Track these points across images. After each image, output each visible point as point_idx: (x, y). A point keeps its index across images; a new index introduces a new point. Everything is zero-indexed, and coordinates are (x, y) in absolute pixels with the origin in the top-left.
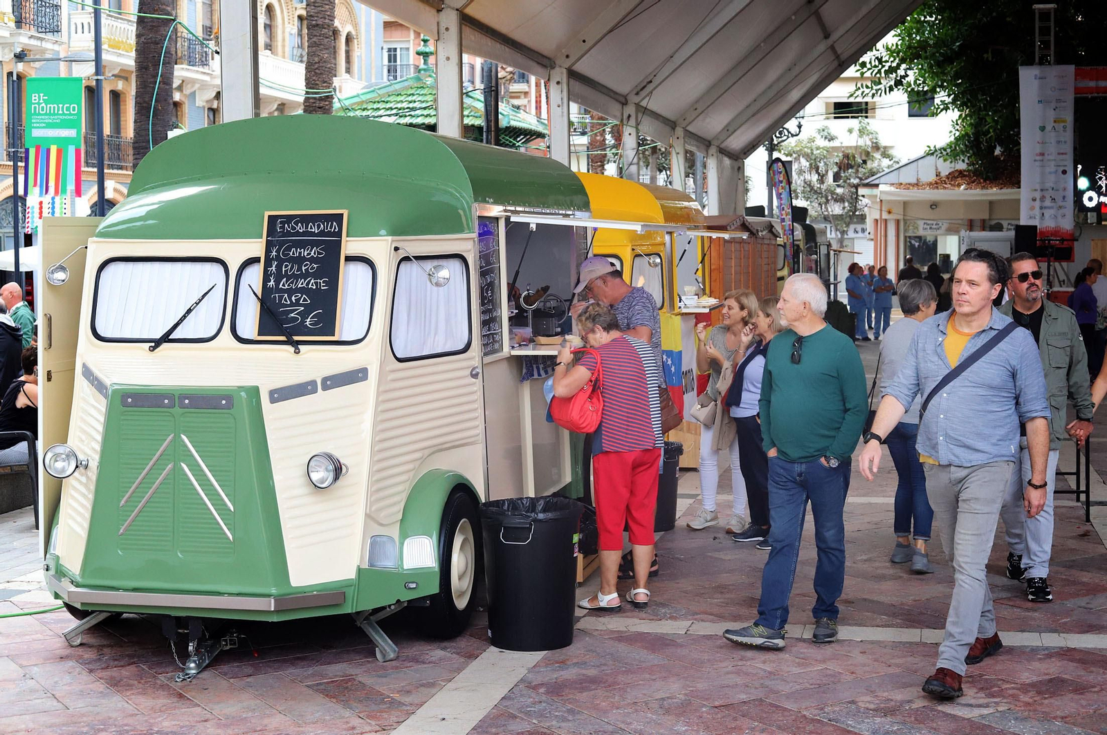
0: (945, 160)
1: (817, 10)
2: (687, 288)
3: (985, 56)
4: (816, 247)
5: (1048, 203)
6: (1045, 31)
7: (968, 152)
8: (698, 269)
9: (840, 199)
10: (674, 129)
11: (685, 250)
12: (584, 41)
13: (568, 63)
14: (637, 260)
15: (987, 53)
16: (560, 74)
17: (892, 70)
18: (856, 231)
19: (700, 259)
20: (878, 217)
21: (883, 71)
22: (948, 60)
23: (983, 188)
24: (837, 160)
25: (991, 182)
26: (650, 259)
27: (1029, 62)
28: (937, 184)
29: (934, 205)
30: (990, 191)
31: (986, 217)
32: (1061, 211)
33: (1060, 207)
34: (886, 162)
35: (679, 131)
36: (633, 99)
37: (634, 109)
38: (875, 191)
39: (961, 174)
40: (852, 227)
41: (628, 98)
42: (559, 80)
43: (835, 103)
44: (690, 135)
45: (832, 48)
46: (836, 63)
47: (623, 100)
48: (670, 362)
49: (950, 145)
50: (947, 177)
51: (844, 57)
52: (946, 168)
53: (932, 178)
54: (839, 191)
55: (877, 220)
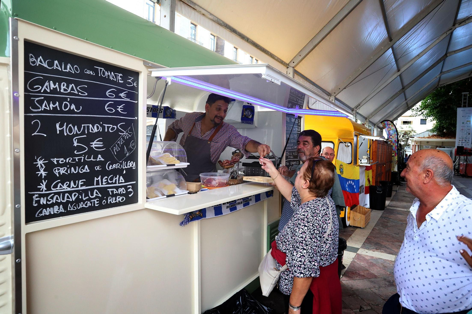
0: (431, 132)
1: (404, 91)
2: (364, 157)
3: (445, 107)
4: (401, 149)
5: (464, 141)
6: (465, 99)
7: (437, 130)
8: (368, 151)
9: (404, 141)
10: (366, 119)
11: (362, 143)
12: (340, 89)
13: (335, 95)
14: (341, 144)
15: (446, 106)
16: (332, 98)
17: (420, 111)
18: (407, 148)
19: (369, 147)
20: (414, 144)
21: (418, 111)
22: (436, 108)
23: (441, 139)
24: (403, 133)
25: (443, 137)
26: (346, 144)
27: (460, 107)
28: (428, 138)
29: (428, 142)
30: (443, 139)
31: (441, 145)
32: (468, 144)
33: (467, 143)
34: (414, 134)
35: (367, 120)
36: (355, 109)
37: (355, 112)
38: (413, 139)
39: (435, 135)
40: (406, 147)
41: (354, 109)
42: (332, 99)
43: (403, 121)
44: (370, 122)
45: (407, 103)
46: (407, 108)
47: (352, 109)
48: (353, 184)
49: (432, 129)
50: (431, 136)
51: (409, 106)
52: (431, 134)
53: (428, 136)
54: (404, 139)
55: (413, 145)
